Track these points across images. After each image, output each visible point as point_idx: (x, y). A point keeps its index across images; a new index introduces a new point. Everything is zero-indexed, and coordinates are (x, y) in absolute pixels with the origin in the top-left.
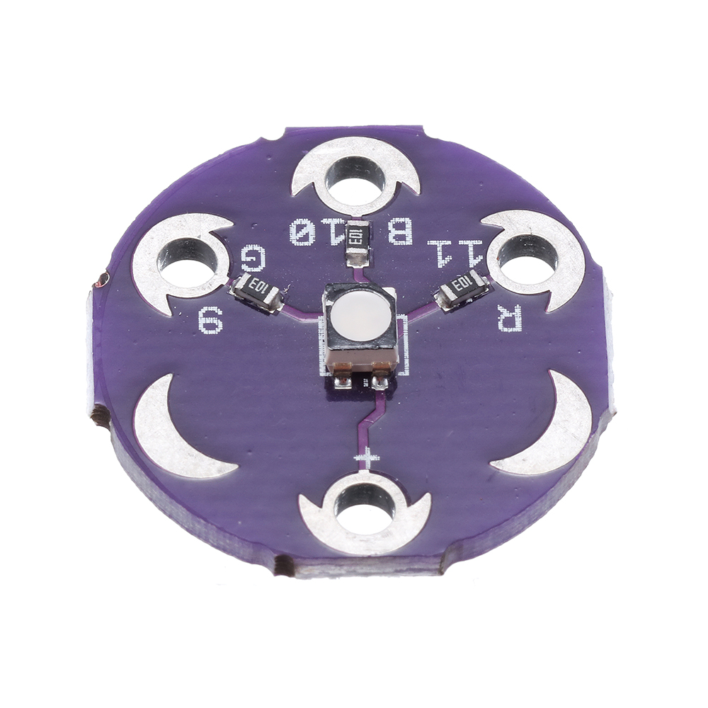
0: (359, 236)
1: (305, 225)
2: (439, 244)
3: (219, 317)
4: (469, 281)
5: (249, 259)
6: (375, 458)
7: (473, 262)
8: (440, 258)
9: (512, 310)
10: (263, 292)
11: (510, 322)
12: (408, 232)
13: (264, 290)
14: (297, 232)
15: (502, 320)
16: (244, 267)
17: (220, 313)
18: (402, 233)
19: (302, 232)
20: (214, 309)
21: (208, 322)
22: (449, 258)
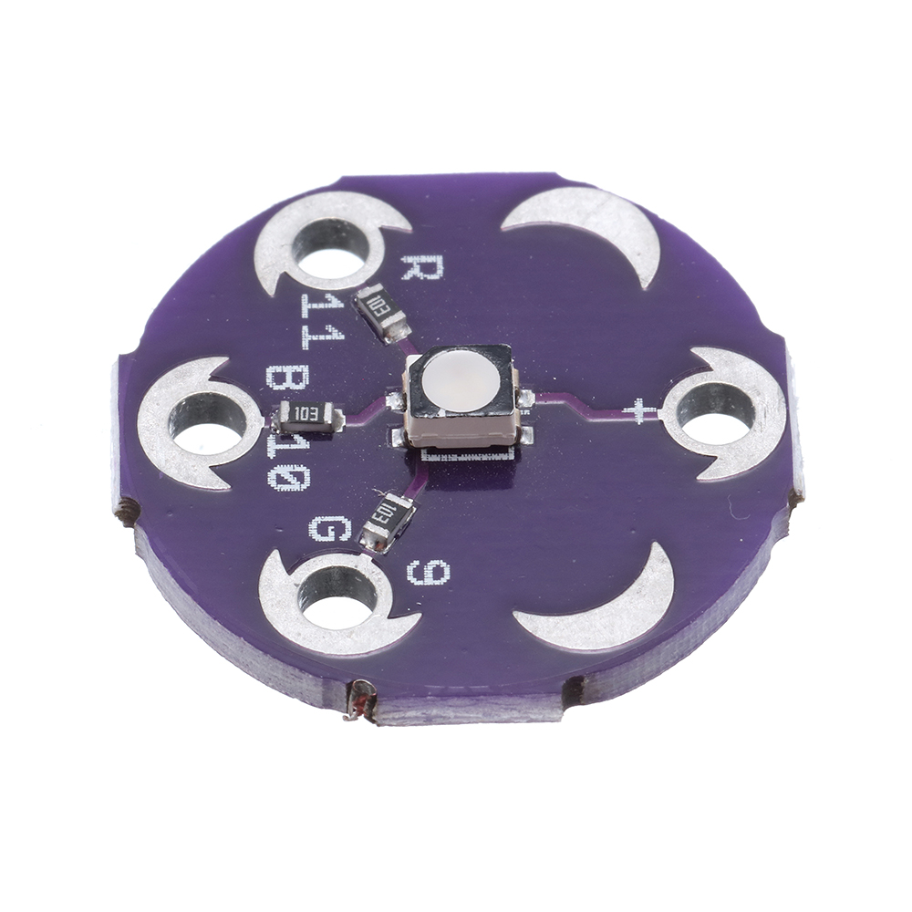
0: (305, 411)
1: (278, 476)
2: (307, 338)
3: (424, 563)
4: (375, 299)
5: (332, 534)
6: (639, 403)
7: (336, 303)
8: (328, 337)
9: (410, 266)
10: (395, 509)
11: (428, 268)
12: (289, 370)
13: (390, 507)
14: (289, 483)
15: (425, 276)
16: (344, 538)
17: (417, 563)
18: (290, 376)
19: (289, 479)
20: (410, 569)
21: (431, 576)
22: (329, 328)
